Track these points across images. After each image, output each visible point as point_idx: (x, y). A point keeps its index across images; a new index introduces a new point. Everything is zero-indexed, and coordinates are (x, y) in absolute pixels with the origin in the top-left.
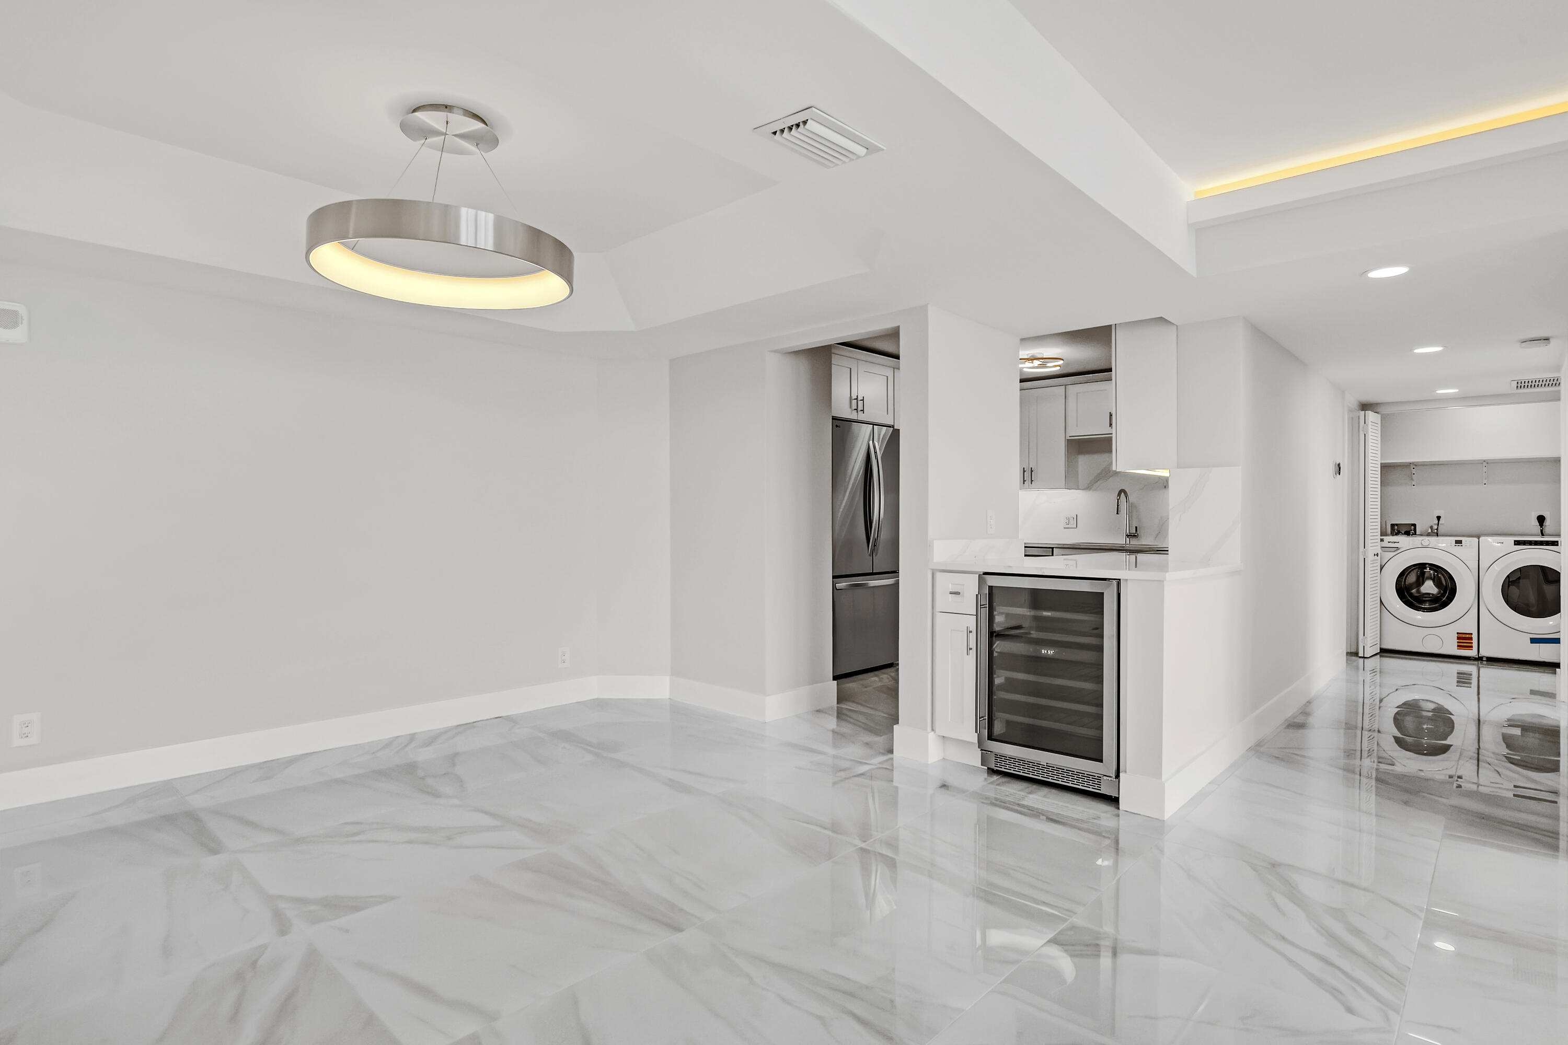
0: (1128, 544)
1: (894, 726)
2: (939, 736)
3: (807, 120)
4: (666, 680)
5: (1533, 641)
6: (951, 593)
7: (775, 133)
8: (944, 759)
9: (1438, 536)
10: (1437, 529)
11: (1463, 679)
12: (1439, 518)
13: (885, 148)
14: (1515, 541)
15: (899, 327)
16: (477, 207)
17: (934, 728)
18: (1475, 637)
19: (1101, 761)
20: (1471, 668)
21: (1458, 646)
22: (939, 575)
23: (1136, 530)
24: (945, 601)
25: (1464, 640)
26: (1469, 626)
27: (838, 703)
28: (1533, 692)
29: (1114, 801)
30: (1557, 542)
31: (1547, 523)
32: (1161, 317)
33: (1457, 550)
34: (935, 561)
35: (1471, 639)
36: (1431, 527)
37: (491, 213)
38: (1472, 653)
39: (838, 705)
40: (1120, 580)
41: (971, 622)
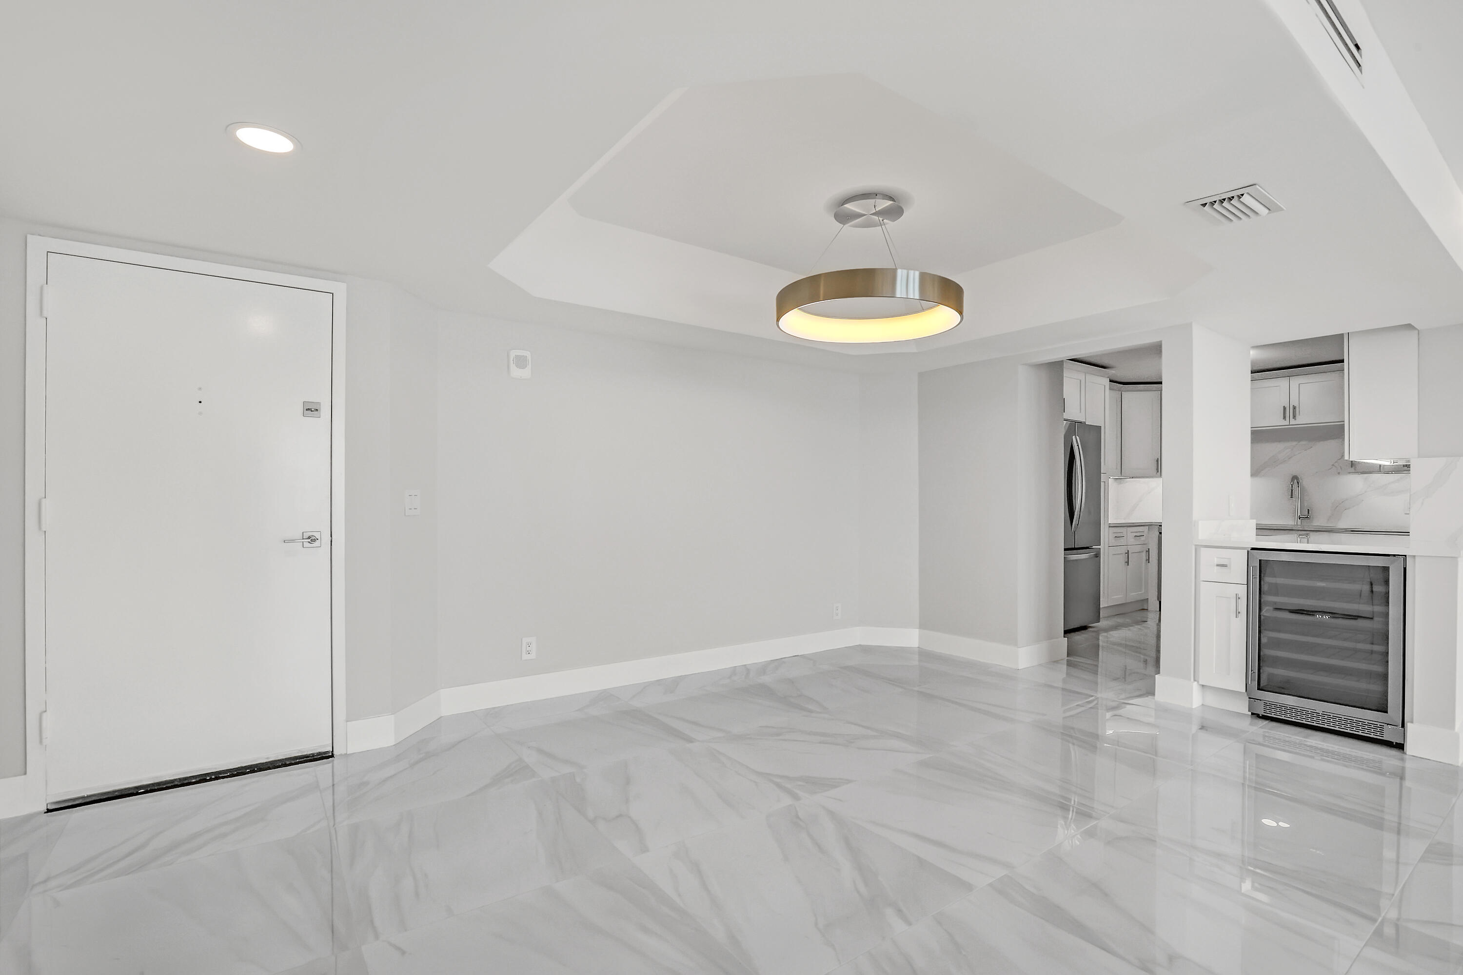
0: (1299, 525)
1: (1156, 676)
2: (1201, 685)
3: (1242, 195)
4: (916, 632)
6: (1218, 565)
7: (1204, 205)
8: (1203, 705)
13: (1285, 209)
15: (1161, 341)
16: (908, 268)
17: (1196, 679)
19: (1386, 712)
22: (1204, 552)
23: (1308, 513)
24: (1209, 571)
27: (1068, 657)
29: (1400, 747)
32: (1409, 324)
34: (1200, 538)
37: (917, 270)
39: (1068, 658)
40: (1406, 556)
41: (1242, 591)
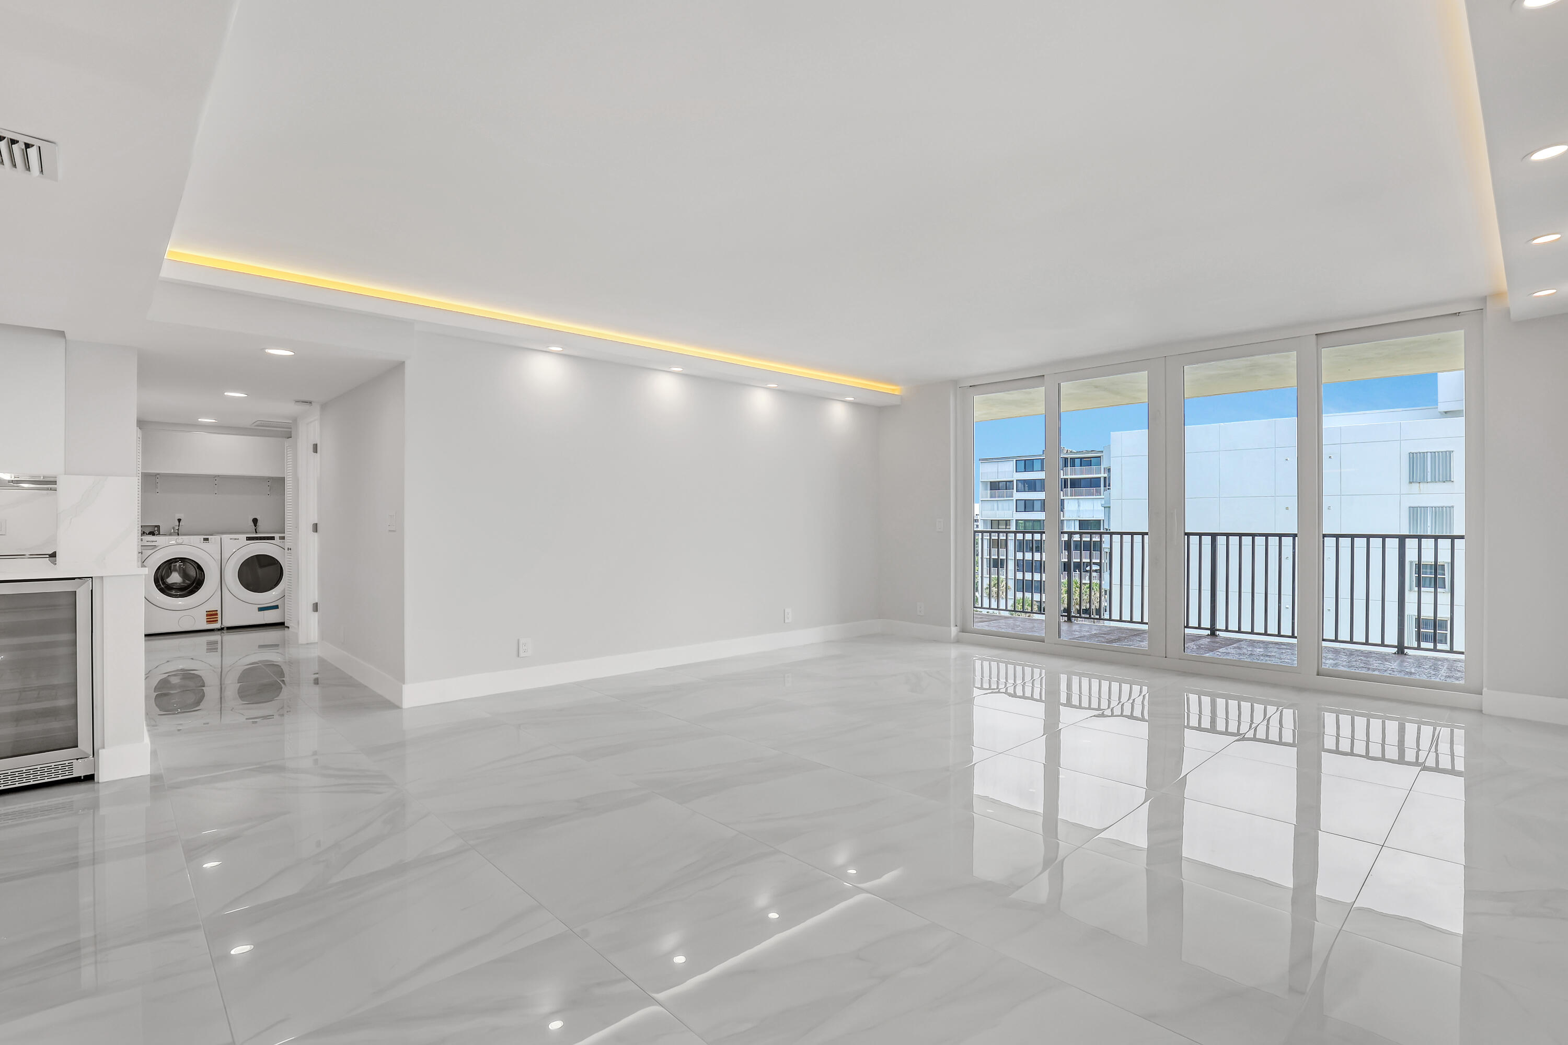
5: (261, 609)
9: (178, 535)
10: (178, 530)
11: (212, 647)
12: (179, 520)
14: (247, 537)
18: (219, 612)
20: (215, 637)
21: (207, 622)
25: (212, 616)
26: (214, 605)
28: (261, 647)
30: (274, 537)
31: (259, 523)
33: (205, 546)
35: (217, 614)
36: (174, 528)
38: (217, 625)
